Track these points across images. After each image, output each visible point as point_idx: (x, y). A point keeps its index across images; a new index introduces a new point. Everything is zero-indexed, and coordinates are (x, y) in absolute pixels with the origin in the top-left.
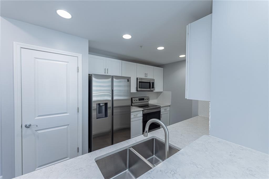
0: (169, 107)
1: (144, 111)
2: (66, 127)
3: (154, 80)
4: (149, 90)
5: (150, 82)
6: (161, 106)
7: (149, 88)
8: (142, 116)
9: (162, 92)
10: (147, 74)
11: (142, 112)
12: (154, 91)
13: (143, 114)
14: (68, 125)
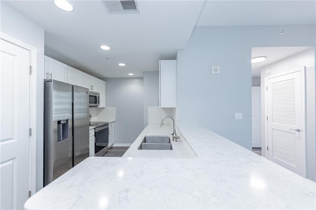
0: (114, 123)
1: (96, 129)
2: (11, 163)
3: (99, 94)
4: (94, 105)
5: (96, 96)
6: (109, 122)
7: (94, 102)
8: (94, 135)
9: (105, 108)
10: (93, 87)
11: (94, 130)
12: (99, 107)
13: (95, 132)
14: (14, 159)
